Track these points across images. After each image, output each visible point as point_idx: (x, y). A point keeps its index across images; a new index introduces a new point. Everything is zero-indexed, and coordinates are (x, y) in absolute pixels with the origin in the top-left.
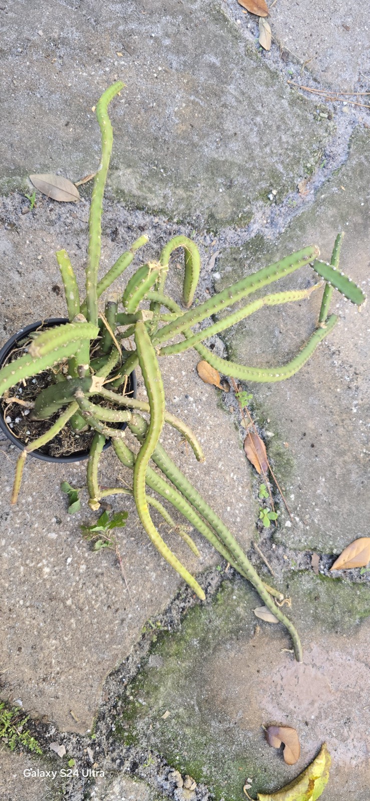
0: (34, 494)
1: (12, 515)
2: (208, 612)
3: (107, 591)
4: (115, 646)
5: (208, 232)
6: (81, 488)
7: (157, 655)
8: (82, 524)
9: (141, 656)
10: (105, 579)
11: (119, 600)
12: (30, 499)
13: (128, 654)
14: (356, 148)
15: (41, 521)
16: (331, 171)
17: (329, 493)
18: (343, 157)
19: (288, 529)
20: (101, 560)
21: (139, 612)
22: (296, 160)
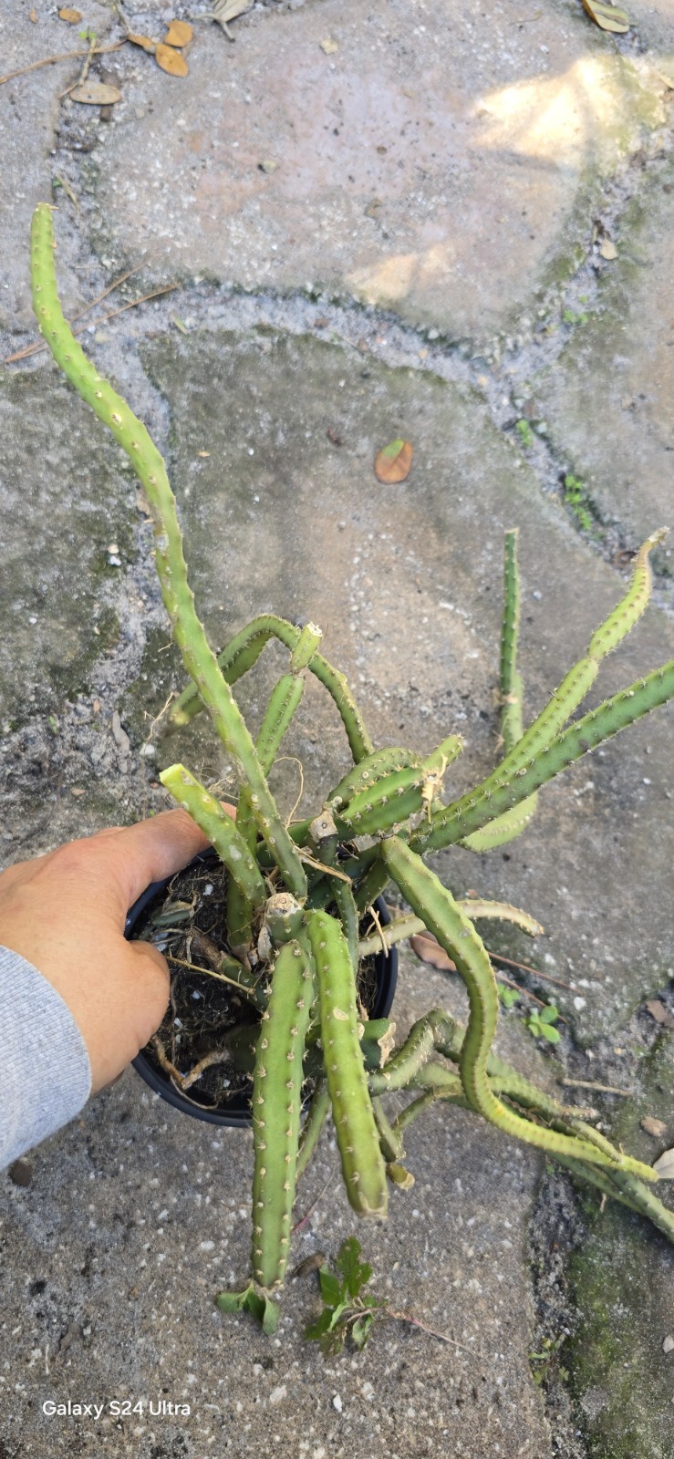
0: (190, 1363)
1: (187, 1433)
2: (595, 1248)
3: (434, 1383)
4: (522, 1450)
5: (73, 699)
7: (588, 1389)
8: (304, 1327)
9: (568, 1416)
10: (415, 1368)
11: (463, 1376)
12: (192, 1379)
13: (550, 1438)
14: (169, 380)
15: (239, 1391)
16: (164, 444)
17: (588, 901)
18: (163, 409)
19: (585, 1011)
20: (382, 1347)
21: (507, 1361)
22: (102, 475)
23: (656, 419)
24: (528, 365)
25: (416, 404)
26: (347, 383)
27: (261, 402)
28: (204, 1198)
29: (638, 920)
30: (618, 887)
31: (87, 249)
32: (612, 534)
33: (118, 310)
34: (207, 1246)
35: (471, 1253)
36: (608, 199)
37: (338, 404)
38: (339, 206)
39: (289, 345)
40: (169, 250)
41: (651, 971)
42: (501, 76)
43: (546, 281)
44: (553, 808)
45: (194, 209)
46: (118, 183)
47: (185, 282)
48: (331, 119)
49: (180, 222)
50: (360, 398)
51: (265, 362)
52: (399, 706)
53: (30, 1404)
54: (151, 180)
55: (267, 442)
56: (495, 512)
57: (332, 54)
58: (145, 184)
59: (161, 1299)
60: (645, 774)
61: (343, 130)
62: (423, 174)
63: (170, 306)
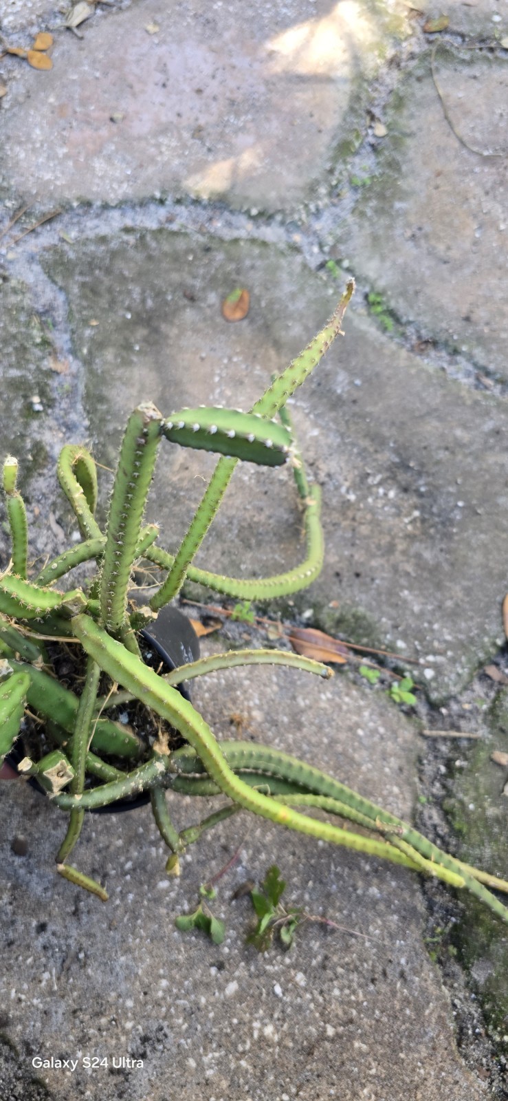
0: (161, 971)
1: (165, 1024)
3: (351, 968)
6: (199, 903)
7: (475, 961)
8: (245, 936)
9: (463, 983)
10: (335, 959)
11: (373, 961)
12: (164, 983)
13: (449, 1001)
14: (64, 277)
15: (202, 989)
16: (66, 322)
17: (426, 597)
18: (61, 298)
19: (435, 679)
20: (307, 945)
21: (407, 945)
22: (22, 350)
23: (433, 242)
24: (330, 222)
25: (248, 263)
26: (194, 258)
27: (132, 281)
28: (157, 849)
29: (467, 606)
30: (448, 584)
32: (410, 330)
33: (19, 235)
34: (164, 884)
35: (368, 868)
36: (375, 95)
37: (190, 273)
38: (172, 136)
39: (148, 238)
40: (52, 188)
41: (483, 643)
42: (283, 24)
43: (334, 159)
44: (389, 534)
45: (67, 156)
46: (11, 150)
47: (66, 207)
48: (159, 77)
49: (58, 168)
50: (206, 265)
51: (132, 253)
52: (262, 478)
53: (45, 1012)
54: (33, 143)
55: (140, 307)
57: (155, 33)
58: (30, 146)
59: (135, 927)
60: (459, 499)
61: (169, 83)
62: (232, 102)
63: (58, 226)
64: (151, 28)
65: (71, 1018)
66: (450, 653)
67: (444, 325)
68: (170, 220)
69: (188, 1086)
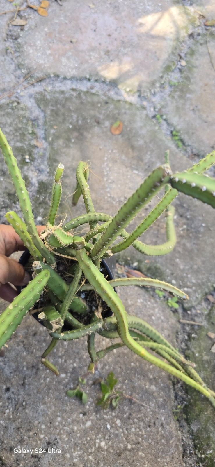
0: (59, 414)
1: (58, 437)
3: (141, 420)
5: (15, 203)
6: (78, 385)
7: (193, 422)
8: (96, 402)
9: (187, 431)
10: (134, 415)
11: (150, 417)
12: (59, 419)
13: (181, 438)
14: (44, 106)
15: (75, 423)
16: (43, 125)
17: (186, 263)
18: (42, 115)
20: (123, 408)
21: (165, 412)
22: (23, 135)
23: (201, 113)
24: (159, 98)
25: (123, 111)
26: (101, 106)
27: (73, 112)
28: (62, 360)
29: (203, 269)
30: (196, 258)
31: (17, 67)
32: (189, 149)
33: (27, 85)
34: (63, 375)
35: (151, 377)
36: (182, 48)
37: (98, 112)
38: (96, 53)
39: (82, 94)
40: (43, 67)
41: (208, 285)
42: (147, 13)
43: (164, 72)
45: (50, 55)
46: (27, 48)
47: (48, 76)
48: (93, 27)
49: (46, 59)
50: (105, 110)
51: (74, 100)
53: (6, 427)
54: (37, 47)
55: (76, 123)
56: (150, 142)
57: (93, 8)
58: (35, 48)
59: (49, 393)
60: (203, 223)
61: (97, 30)
62: (123, 42)
63: (44, 84)
64: (92, 6)
65: (17, 431)
66: (194, 288)
67: (203, 148)
68: (92, 88)
69: (66, 465)
